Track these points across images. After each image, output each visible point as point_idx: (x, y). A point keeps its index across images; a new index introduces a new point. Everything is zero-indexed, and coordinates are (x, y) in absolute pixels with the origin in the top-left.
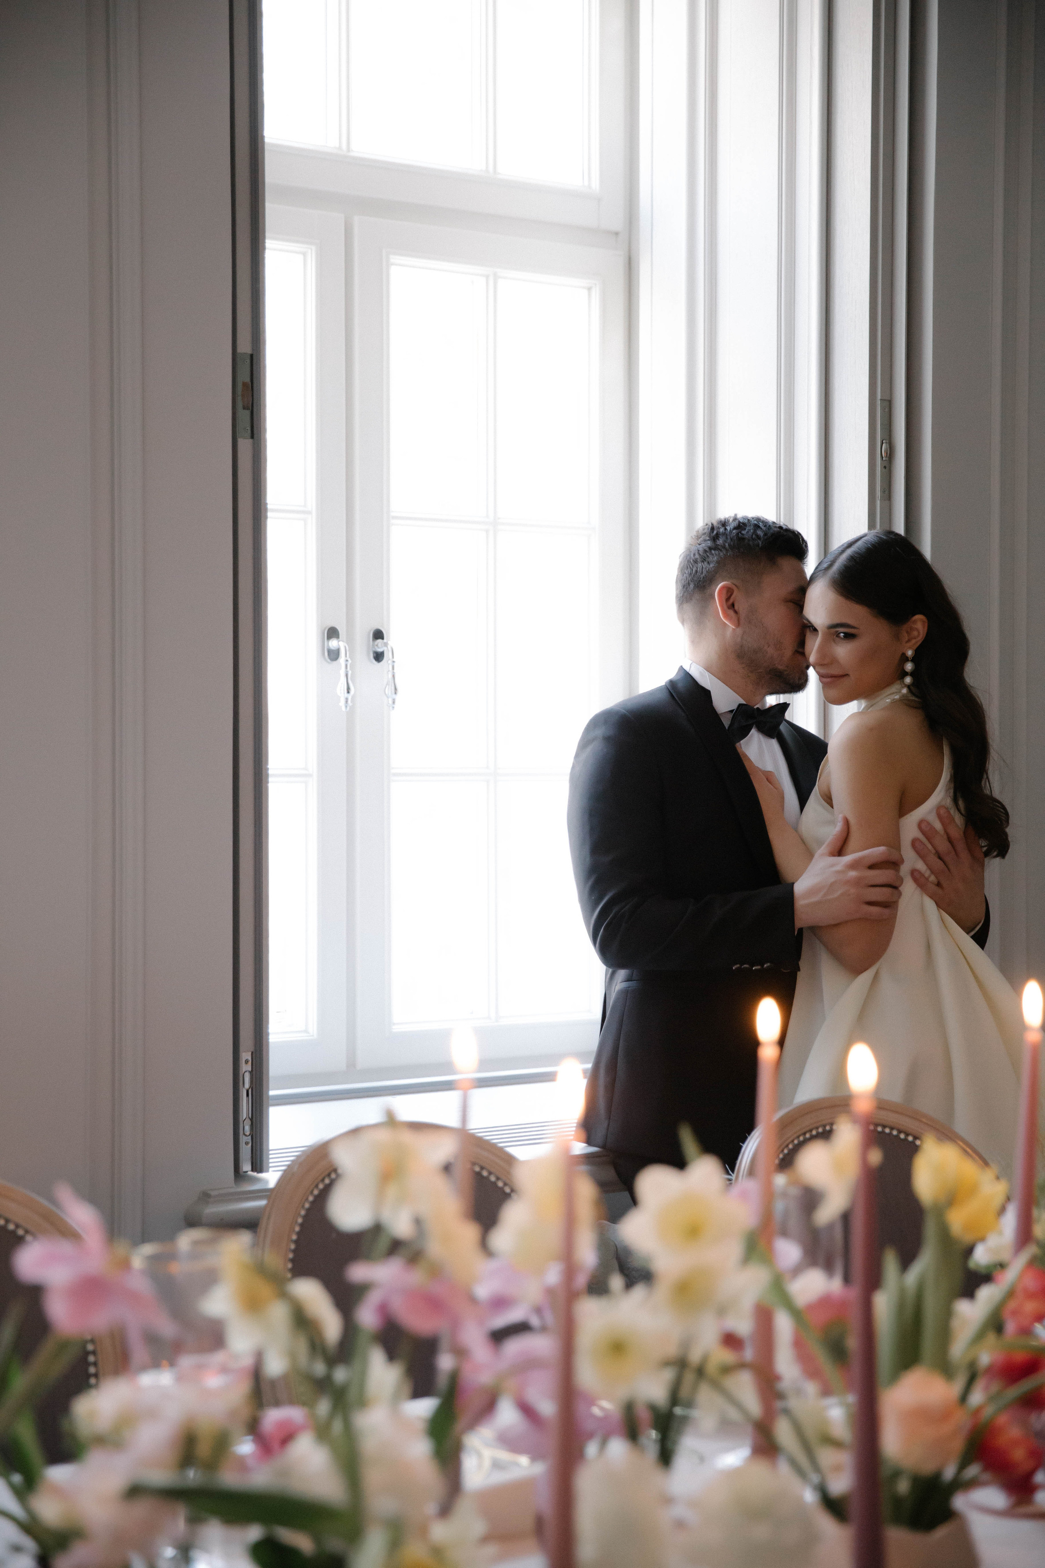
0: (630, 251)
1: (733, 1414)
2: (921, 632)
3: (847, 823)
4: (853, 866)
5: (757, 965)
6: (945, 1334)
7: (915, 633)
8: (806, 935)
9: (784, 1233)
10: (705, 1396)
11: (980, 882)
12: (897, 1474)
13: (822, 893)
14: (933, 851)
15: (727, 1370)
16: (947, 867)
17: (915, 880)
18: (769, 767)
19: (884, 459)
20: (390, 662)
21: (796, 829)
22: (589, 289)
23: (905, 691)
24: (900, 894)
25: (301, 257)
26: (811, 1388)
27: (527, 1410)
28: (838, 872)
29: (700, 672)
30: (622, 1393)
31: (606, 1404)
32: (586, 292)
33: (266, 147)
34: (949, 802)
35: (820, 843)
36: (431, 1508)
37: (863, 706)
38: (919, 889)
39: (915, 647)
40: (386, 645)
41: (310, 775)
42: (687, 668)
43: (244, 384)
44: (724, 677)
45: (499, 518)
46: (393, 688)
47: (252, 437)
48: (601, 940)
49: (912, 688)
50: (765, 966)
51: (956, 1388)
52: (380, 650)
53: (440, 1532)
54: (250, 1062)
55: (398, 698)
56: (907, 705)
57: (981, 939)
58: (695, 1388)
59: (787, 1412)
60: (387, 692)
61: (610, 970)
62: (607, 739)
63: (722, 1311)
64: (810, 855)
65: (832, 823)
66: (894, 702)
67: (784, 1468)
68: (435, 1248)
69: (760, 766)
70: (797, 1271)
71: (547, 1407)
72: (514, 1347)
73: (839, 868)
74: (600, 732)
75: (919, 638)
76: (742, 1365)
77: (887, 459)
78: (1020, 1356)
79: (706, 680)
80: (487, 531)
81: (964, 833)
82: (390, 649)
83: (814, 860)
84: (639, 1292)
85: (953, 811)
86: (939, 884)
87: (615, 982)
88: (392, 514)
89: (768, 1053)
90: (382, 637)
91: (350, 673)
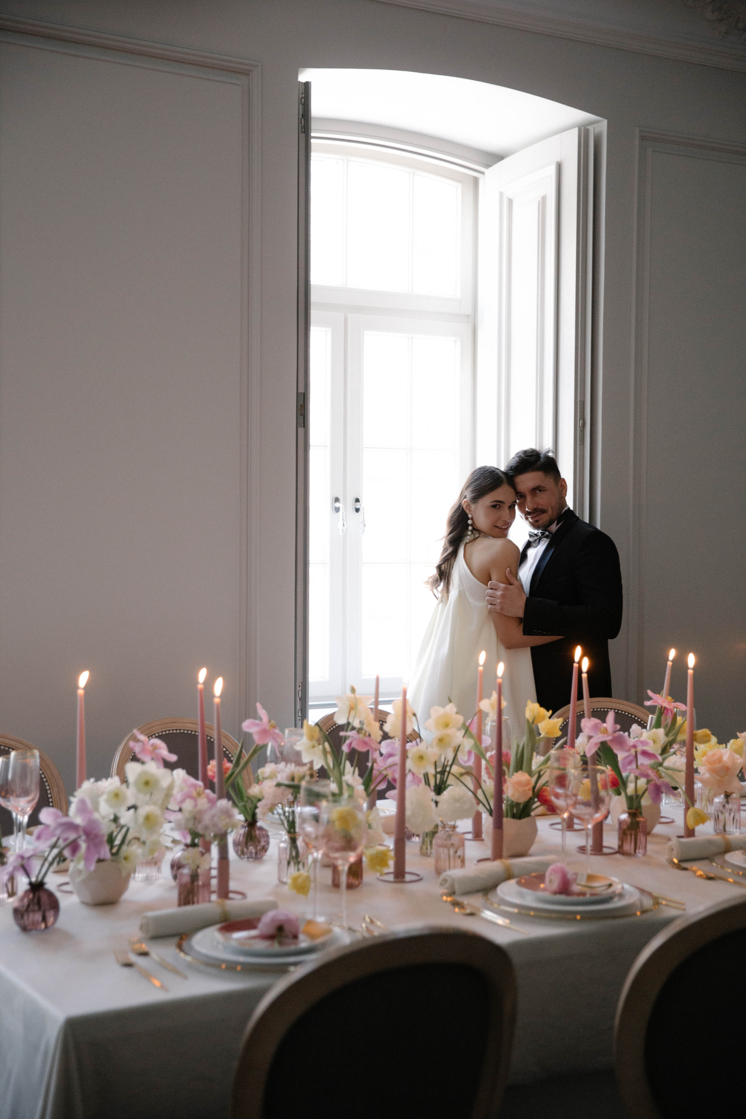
0: (474, 323)
19: (581, 427)
20: (362, 513)
22: (455, 341)
32: (454, 343)
33: (312, 287)
40: (361, 505)
41: (326, 564)
43: (301, 405)
45: (413, 447)
46: (364, 525)
47: (304, 427)
52: (358, 507)
54: (301, 686)
55: (366, 529)
60: (361, 527)
68: (366, 729)
80: (407, 452)
82: (362, 507)
88: (364, 446)
90: (359, 502)
91: (344, 518)
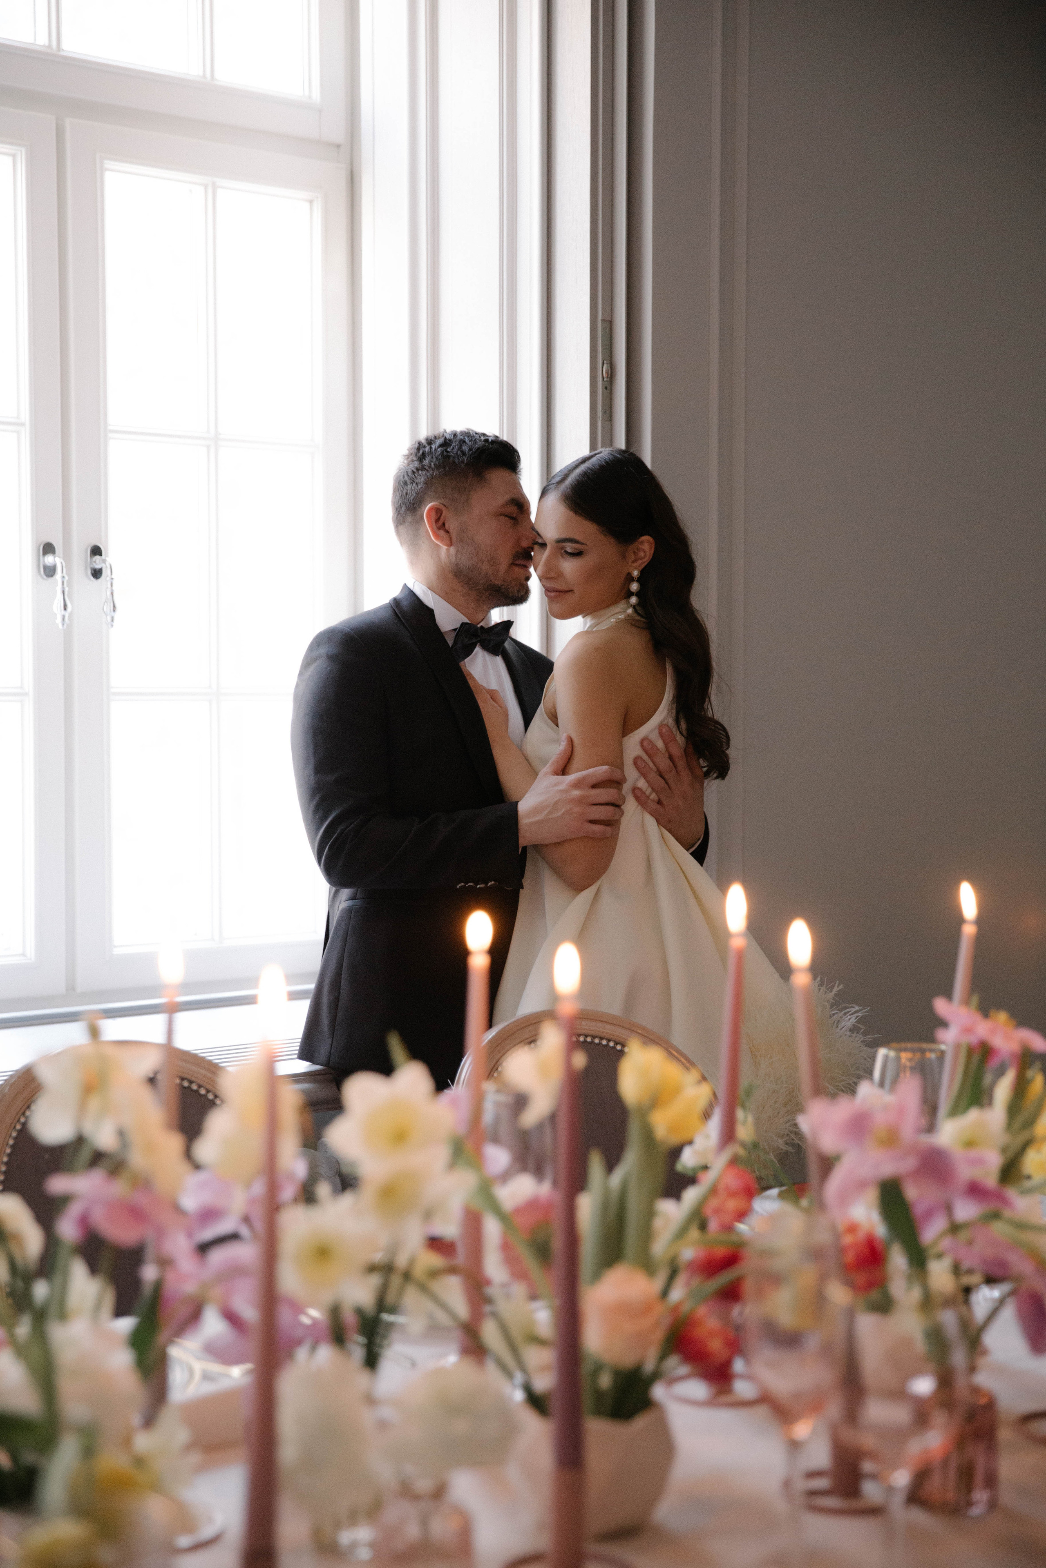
0: (352, 164)
1: (442, 1317)
2: (648, 554)
3: (571, 741)
4: (577, 785)
5: (482, 884)
6: (647, 1234)
7: (642, 554)
8: (529, 850)
9: (496, 1140)
10: (411, 1298)
11: (700, 799)
12: (598, 1368)
13: (546, 812)
14: (654, 768)
15: (434, 1274)
16: (668, 785)
17: (637, 798)
18: (494, 686)
19: (605, 380)
20: (108, 579)
21: (520, 748)
22: (311, 202)
23: (630, 611)
24: (622, 813)
25: (10, 159)
26: (519, 1290)
27: (232, 1318)
28: (562, 791)
29: (423, 591)
30: (327, 1297)
31: (314, 1313)
32: (307, 205)
34: (671, 722)
35: (544, 762)
36: (136, 1419)
37: (588, 625)
38: (640, 807)
39: (641, 568)
40: (104, 561)
41: (26, 694)
42: (411, 586)
44: (447, 595)
45: (220, 434)
46: (112, 605)
48: (325, 861)
49: (638, 608)
50: (489, 884)
51: (657, 1284)
52: (98, 567)
53: (143, 1442)
55: (117, 615)
56: (632, 625)
57: (700, 855)
58: (401, 1292)
59: (495, 1315)
60: (105, 610)
61: (334, 889)
62: (332, 658)
63: (428, 1215)
64: (534, 773)
65: (558, 741)
66: (619, 622)
67: (491, 1367)
68: (137, 1159)
69: (485, 685)
70: (505, 1177)
71: (249, 1313)
72: (218, 1257)
73: (562, 787)
74: (323, 650)
75: (645, 560)
76: (452, 1270)
77: (608, 380)
78: (720, 1251)
79: (429, 599)
80: (208, 447)
81: (685, 751)
82: (108, 565)
83: (537, 780)
84: (347, 1200)
85: (674, 730)
86: (659, 802)
87: (339, 899)
88: (110, 428)
89: (479, 962)
90: (100, 554)
91: (67, 589)
